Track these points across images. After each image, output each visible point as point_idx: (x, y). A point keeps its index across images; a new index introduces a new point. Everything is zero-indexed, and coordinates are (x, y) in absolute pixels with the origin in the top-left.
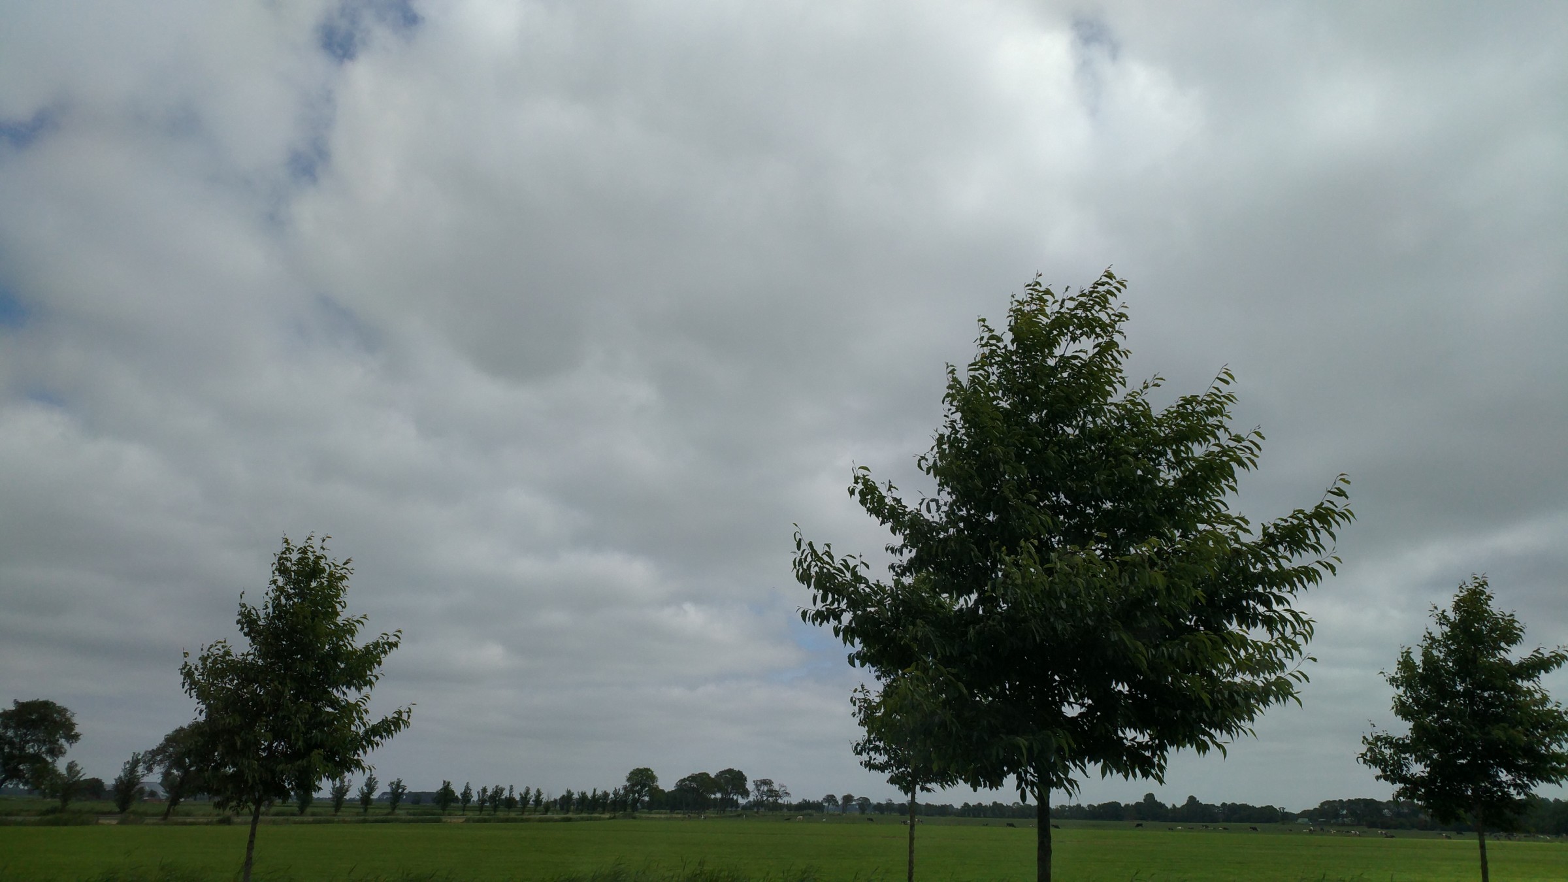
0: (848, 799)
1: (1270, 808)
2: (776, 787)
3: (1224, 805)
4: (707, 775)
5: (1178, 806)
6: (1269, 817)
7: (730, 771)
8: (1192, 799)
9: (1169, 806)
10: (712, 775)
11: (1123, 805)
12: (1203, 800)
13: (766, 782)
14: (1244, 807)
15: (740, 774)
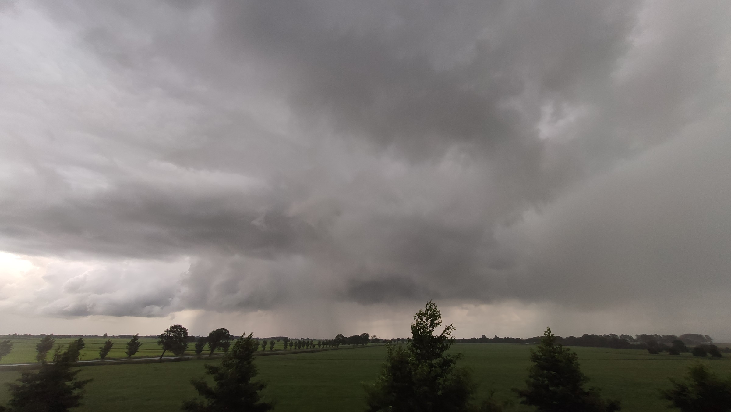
0: (398, 339)
1: (519, 339)
2: (377, 337)
3: (505, 338)
4: (358, 335)
5: (492, 338)
6: (518, 341)
7: (365, 334)
8: (496, 336)
9: (490, 339)
10: (360, 335)
11: (476, 338)
12: (500, 336)
13: (375, 336)
14: (511, 338)
15: (367, 334)
